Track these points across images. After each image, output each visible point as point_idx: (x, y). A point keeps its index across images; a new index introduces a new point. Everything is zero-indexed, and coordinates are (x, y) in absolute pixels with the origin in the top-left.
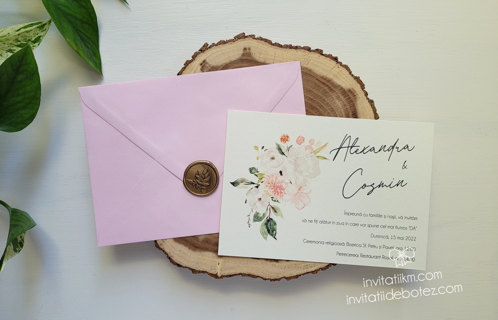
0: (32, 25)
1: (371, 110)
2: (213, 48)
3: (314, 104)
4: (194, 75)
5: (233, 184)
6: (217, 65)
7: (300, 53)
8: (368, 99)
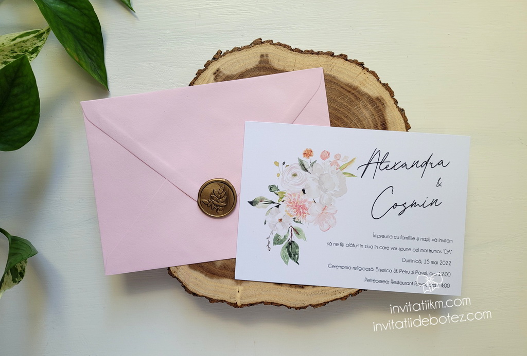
0: (28, 34)
1: (402, 119)
2: (227, 55)
3: (339, 115)
4: (207, 86)
5: (251, 203)
6: (232, 74)
7: (322, 59)
8: (398, 107)
